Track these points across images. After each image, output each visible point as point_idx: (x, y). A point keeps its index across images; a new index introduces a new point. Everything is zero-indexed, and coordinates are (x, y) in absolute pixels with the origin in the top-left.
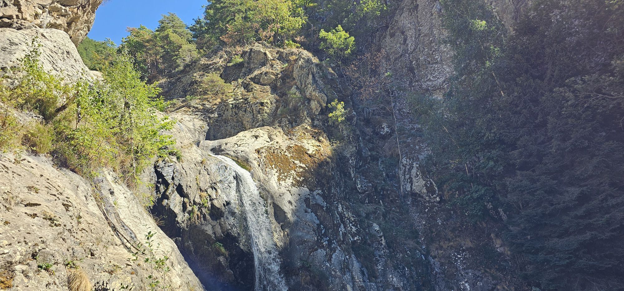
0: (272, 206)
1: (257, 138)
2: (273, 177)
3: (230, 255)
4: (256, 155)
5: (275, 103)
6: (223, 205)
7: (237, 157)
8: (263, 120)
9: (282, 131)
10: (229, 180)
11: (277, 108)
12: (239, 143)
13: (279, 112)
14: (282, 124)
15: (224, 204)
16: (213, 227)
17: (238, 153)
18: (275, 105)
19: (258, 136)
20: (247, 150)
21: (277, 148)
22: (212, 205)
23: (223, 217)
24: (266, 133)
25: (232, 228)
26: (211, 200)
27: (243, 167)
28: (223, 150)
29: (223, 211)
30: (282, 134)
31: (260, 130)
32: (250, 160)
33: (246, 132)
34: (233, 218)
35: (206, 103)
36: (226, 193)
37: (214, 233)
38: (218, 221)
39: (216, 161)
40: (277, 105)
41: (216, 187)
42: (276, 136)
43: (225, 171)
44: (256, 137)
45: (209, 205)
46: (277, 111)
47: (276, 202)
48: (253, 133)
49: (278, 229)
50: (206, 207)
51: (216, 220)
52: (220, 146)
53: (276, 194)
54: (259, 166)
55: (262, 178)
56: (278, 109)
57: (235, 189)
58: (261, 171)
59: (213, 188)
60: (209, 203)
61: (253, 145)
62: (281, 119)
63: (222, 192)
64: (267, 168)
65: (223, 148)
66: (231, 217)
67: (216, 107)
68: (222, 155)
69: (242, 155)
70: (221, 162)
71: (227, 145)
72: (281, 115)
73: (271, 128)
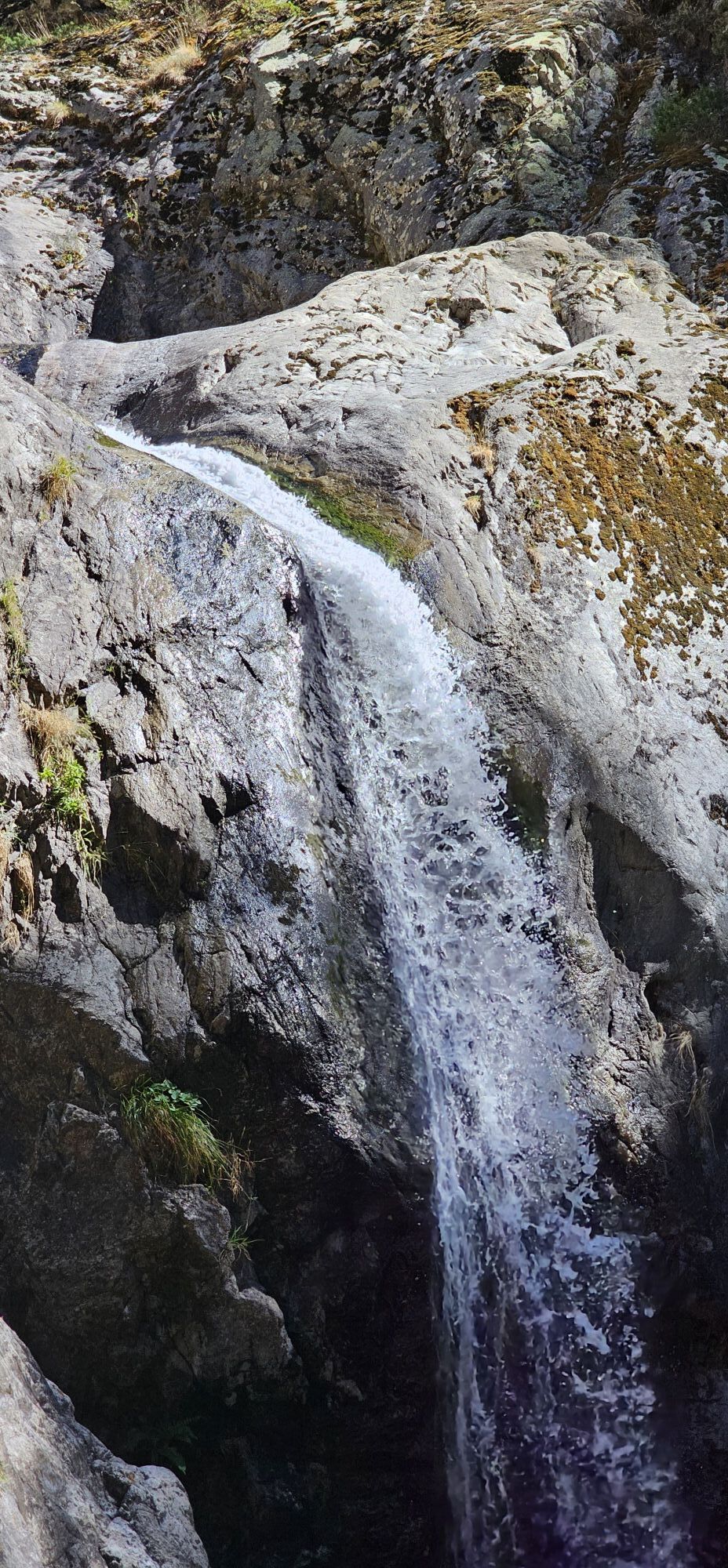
0: (577, 826)
1: (464, 322)
2: (587, 614)
3: (255, 1181)
4: (459, 444)
5: (613, 56)
6: (199, 809)
7: (311, 456)
8: (514, 190)
9: (659, 266)
10: (251, 621)
11: (629, 94)
12: (326, 355)
13: (641, 125)
14: (662, 219)
15: (208, 803)
16: (131, 969)
17: (317, 425)
18: (610, 72)
19: (476, 305)
20: (395, 404)
21: (622, 386)
22: (122, 805)
23: (202, 896)
24: (539, 281)
25: (272, 985)
26: (114, 767)
27: (353, 527)
28: (207, 408)
29: (206, 851)
30: (664, 289)
31: (490, 262)
32: (409, 476)
33: (382, 273)
34: (281, 911)
35: (93, 74)
36: (221, 720)
37: (141, 1017)
38: (168, 929)
39: (151, 483)
40: (624, 76)
41: (148, 674)
42: (619, 306)
43: (218, 557)
44: (462, 313)
45: (97, 803)
46: (625, 122)
47: (609, 803)
48: (439, 285)
49: (625, 1010)
50: (72, 822)
51: (152, 919)
52: (187, 378)
53: (615, 744)
54: (482, 522)
55: (501, 620)
56: (632, 107)
57: (294, 695)
58: (495, 562)
59: (126, 678)
60: (100, 792)
61: (433, 368)
62: (660, 179)
63: (192, 708)
64: (539, 538)
65: (206, 388)
66: (263, 901)
67: (166, 104)
68: (201, 439)
69: (349, 439)
70: (189, 486)
71: (241, 370)
72: (657, 146)
73: (581, 242)
